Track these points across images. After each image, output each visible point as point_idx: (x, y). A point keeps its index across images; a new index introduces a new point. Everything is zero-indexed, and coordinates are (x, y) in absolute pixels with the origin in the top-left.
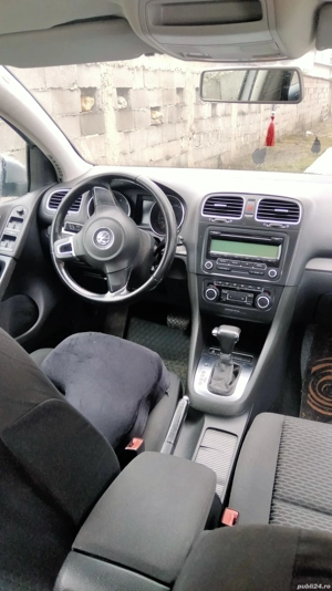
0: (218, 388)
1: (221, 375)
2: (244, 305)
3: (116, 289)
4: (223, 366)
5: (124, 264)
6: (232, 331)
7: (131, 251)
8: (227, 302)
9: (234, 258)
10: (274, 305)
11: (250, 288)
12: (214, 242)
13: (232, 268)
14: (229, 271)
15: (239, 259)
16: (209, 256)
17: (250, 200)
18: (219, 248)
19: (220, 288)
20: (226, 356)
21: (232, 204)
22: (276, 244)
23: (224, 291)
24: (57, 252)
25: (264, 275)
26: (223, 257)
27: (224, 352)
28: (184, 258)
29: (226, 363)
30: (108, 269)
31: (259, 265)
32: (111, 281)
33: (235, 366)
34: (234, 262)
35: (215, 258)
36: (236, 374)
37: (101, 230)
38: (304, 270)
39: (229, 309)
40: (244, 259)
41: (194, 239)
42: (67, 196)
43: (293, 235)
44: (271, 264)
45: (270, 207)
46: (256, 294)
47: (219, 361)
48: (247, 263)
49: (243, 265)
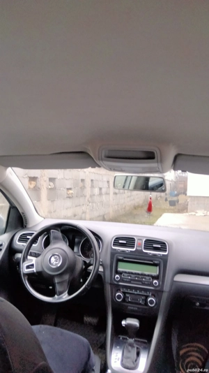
0: (128, 365)
1: (129, 355)
2: (140, 304)
3: (61, 293)
4: (130, 348)
5: (67, 277)
6: (134, 322)
7: (69, 268)
8: (129, 302)
9: (132, 273)
10: (158, 304)
11: (143, 293)
12: (120, 264)
13: (131, 280)
14: (129, 282)
15: (135, 274)
16: (117, 272)
17: (139, 240)
18: (123, 267)
19: (124, 293)
20: (131, 341)
21: (130, 241)
22: (155, 265)
23: (127, 295)
24: (24, 269)
25: (151, 284)
26: (126, 272)
27: (130, 337)
28: (102, 274)
29: (131, 345)
30: (56, 280)
31: (147, 278)
32: (58, 288)
33: (137, 348)
34: (132, 276)
35: (120, 273)
36: (138, 354)
38: (173, 282)
39: (131, 307)
40: (138, 274)
41: (108, 262)
43: (165, 259)
44: (156, 278)
46: (147, 297)
47: (127, 345)
48: (140, 277)
49: (138, 277)
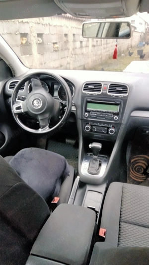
0: (92, 172)
1: (93, 166)
2: (103, 133)
3: (43, 127)
4: (94, 161)
5: (47, 115)
6: (98, 145)
7: (50, 109)
8: (95, 132)
9: (98, 112)
10: (116, 133)
11: (106, 125)
12: (89, 104)
13: (97, 116)
14: (96, 118)
15: (100, 112)
16: (86, 111)
17: (105, 84)
18: (91, 107)
19: (92, 126)
20: (95, 157)
21: (97, 86)
22: (117, 104)
23: (94, 127)
24: (14, 110)
25: (112, 119)
26: (93, 111)
27: (94, 155)
28: (75, 112)
29: (95, 160)
30: (39, 118)
31: (110, 114)
32: (41, 124)
33: (100, 161)
34: (98, 113)
35: (89, 112)
36: (100, 165)
37: (35, 99)
38: (130, 116)
39: (96, 135)
40: (103, 112)
41: (79, 103)
42: (18, 83)
43: (125, 100)
44: (115, 114)
45: (114, 87)
46: (108, 128)
47: (92, 159)
48: (104, 114)
49: (103, 114)
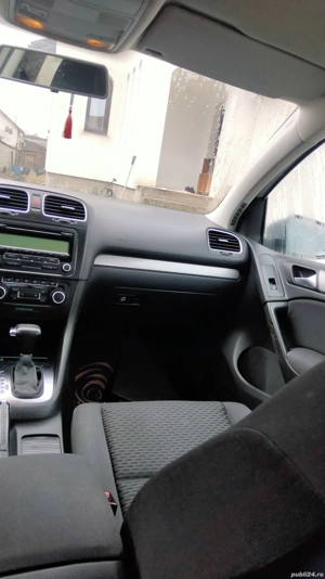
1: (25, 378)
2: (38, 302)
4: (25, 368)
6: (33, 329)
8: (18, 301)
9: (24, 253)
10: (69, 299)
11: (43, 284)
13: (24, 263)
14: (18, 267)
15: (29, 253)
17: (34, 195)
20: (27, 357)
21: (17, 197)
22: (66, 239)
25: (58, 270)
26: (11, 251)
27: (24, 352)
29: (27, 364)
31: (52, 259)
33: (37, 368)
34: (24, 256)
35: (1, 252)
36: (39, 376)
38: (93, 266)
39: (21, 308)
40: (35, 254)
44: (63, 259)
46: (52, 289)
47: (19, 364)
48: (39, 257)
49: (35, 259)
